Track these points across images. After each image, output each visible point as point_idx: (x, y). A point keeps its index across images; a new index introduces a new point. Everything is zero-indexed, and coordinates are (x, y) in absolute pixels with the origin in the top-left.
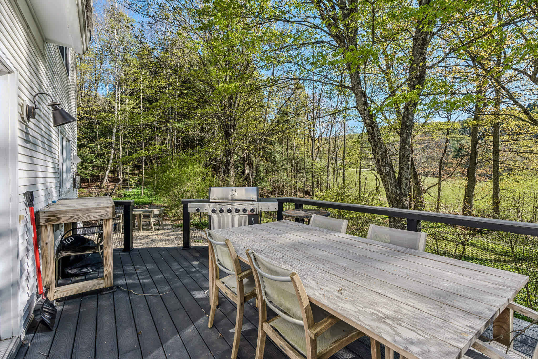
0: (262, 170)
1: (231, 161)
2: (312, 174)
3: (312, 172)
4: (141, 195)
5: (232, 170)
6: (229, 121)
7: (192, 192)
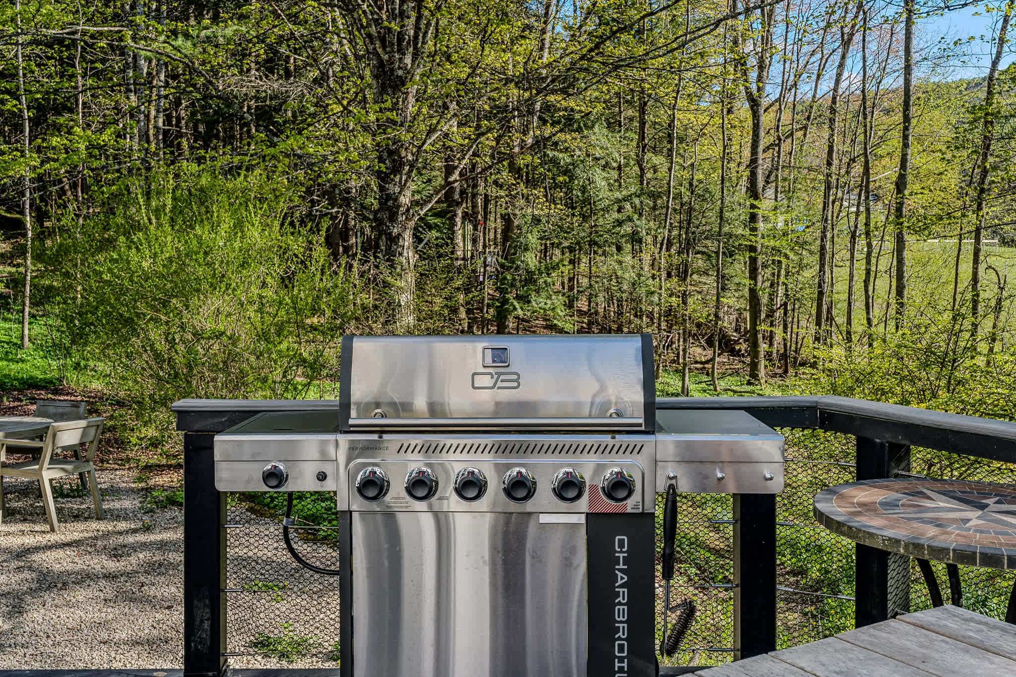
0: (533, 239)
1: (405, 200)
2: (753, 260)
3: (752, 249)
4: (21, 347)
5: (407, 239)
6: (392, 16)
7: (234, 340)
